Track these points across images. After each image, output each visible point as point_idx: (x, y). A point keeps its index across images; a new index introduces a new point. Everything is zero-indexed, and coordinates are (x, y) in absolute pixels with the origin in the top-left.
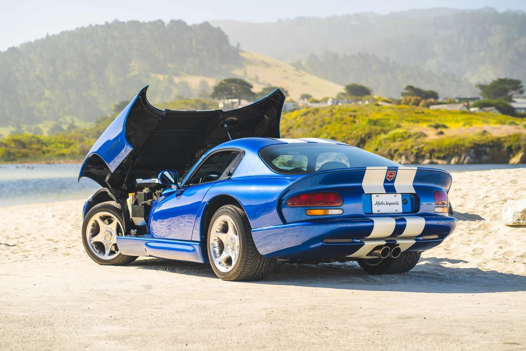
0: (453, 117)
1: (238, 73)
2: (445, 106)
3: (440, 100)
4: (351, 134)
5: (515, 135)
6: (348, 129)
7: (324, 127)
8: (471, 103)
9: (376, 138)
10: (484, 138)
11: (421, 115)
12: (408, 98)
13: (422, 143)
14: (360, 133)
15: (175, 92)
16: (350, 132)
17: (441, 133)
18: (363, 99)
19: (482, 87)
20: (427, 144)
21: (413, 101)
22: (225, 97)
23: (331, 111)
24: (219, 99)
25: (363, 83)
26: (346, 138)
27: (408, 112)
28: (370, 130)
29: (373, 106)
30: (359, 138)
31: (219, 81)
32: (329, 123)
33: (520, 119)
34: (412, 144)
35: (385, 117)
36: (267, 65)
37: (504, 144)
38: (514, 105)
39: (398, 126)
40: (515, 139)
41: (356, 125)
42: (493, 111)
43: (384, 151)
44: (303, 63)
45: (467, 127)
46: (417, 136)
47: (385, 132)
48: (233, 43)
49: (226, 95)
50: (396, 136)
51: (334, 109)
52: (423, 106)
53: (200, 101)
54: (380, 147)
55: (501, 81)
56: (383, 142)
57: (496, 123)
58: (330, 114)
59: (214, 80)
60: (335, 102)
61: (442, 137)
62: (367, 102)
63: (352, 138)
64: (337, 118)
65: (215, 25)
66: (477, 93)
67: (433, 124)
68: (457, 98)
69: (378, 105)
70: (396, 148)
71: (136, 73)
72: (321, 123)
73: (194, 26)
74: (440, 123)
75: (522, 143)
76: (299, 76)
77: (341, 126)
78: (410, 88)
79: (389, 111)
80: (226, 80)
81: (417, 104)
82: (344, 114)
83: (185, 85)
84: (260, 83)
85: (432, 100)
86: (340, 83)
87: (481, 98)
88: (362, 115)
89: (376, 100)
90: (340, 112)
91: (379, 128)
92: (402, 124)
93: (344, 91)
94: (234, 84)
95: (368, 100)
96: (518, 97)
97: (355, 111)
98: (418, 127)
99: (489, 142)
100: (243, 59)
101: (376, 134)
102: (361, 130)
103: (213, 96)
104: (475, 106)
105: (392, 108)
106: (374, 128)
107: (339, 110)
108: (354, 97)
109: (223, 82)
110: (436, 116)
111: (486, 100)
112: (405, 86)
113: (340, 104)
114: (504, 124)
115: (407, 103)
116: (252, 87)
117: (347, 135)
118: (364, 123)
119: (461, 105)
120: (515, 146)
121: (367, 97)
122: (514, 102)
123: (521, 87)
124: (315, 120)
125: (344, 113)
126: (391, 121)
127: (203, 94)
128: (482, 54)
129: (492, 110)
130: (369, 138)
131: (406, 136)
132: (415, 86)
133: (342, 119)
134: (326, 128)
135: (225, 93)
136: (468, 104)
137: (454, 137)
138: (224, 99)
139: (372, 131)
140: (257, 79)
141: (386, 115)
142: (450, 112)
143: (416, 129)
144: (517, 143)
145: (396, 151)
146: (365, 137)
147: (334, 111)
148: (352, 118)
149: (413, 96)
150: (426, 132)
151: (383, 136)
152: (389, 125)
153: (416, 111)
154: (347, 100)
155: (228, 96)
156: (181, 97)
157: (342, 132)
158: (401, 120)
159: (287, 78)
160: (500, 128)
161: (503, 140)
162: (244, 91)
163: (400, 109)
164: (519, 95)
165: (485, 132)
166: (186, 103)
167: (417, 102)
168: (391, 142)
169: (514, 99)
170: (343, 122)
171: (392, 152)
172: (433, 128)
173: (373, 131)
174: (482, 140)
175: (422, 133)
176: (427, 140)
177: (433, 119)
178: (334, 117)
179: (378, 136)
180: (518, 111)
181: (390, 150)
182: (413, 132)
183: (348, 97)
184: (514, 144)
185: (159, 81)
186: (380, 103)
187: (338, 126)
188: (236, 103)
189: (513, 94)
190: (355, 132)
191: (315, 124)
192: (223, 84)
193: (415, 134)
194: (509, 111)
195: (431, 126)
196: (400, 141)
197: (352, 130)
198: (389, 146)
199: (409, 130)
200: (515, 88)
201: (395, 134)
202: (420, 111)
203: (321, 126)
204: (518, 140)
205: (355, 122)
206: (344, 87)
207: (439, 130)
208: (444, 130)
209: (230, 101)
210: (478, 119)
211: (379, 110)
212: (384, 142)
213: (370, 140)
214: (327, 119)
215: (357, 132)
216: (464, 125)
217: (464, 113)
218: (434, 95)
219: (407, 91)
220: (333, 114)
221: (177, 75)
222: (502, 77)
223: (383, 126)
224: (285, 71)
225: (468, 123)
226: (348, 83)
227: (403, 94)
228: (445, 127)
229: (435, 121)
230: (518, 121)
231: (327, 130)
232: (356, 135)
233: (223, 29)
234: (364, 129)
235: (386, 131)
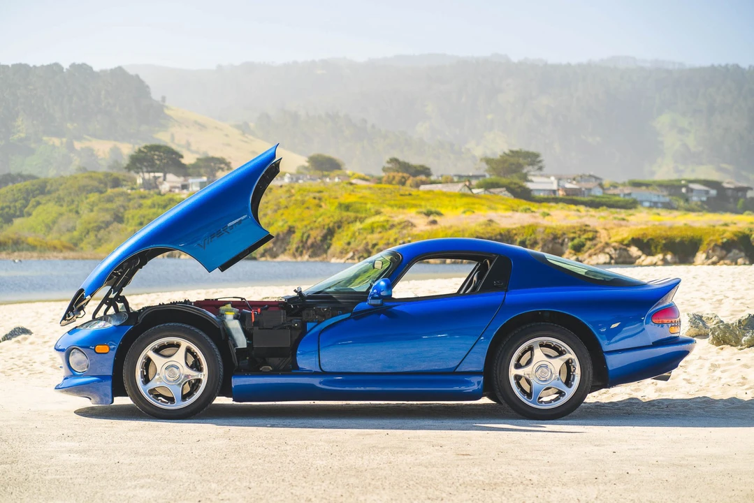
0: (450, 201)
1: (163, 138)
2: (440, 186)
3: (433, 178)
4: (315, 222)
5: (530, 226)
6: (311, 215)
7: (280, 212)
8: (474, 182)
9: (348, 228)
10: (489, 229)
11: (408, 197)
12: (392, 174)
13: (409, 236)
14: (327, 221)
15: (77, 162)
16: (314, 219)
17: (434, 222)
18: (332, 174)
19: (488, 161)
20: (415, 237)
21: (397, 179)
22: (145, 169)
23: (289, 191)
24: (138, 173)
25: (331, 153)
26: (309, 228)
27: (391, 194)
28: (340, 218)
29: (345, 185)
30: (326, 227)
31: (137, 148)
32: (286, 207)
33: (537, 205)
34: (397, 236)
35: (362, 200)
36: (202, 127)
37: (516, 237)
38: (530, 185)
39: (378, 213)
40: (531, 231)
41: (322, 210)
42: (503, 193)
43: (358, 245)
44: (252, 125)
45: (468, 214)
46: (402, 225)
47: (362, 220)
48: (156, 95)
49: (146, 167)
50: (375, 225)
51: (293, 188)
52: (411, 186)
53: (112, 175)
54: (353, 240)
55: (515, 154)
56: (357, 234)
57: (506, 210)
58: (288, 195)
59: (131, 146)
60: (295, 179)
61: (435, 227)
62: (337, 180)
63: (317, 228)
64: (296, 200)
65: (132, 72)
66: (483, 169)
67: (424, 210)
68: (455, 176)
69: (351, 184)
70: (374, 242)
71: (23, 135)
72: (276, 207)
73: (103, 72)
74: (433, 209)
75: (539, 237)
76: (246, 142)
77: (302, 212)
78: (394, 160)
79: (367, 193)
80: (146, 147)
81: (403, 183)
82: (306, 196)
83: (90, 152)
84: (193, 152)
85: (423, 178)
86: (301, 153)
87: (488, 176)
88: (330, 196)
89: (349, 177)
90: (301, 192)
91: (352, 215)
92: (382, 210)
93: (307, 164)
94: (157, 153)
95: (338, 176)
96: (534, 176)
97: (320, 192)
98: (404, 213)
99: (496, 236)
100: (168, 118)
101: (349, 223)
102: (329, 218)
103: (129, 168)
104: (479, 186)
105: (370, 188)
106: (345, 214)
107: (300, 190)
108: (319, 173)
109: (142, 149)
110: (428, 200)
111: (494, 178)
112: (387, 158)
113: (301, 181)
114: (517, 211)
115: (390, 183)
116: (182, 157)
117: (309, 224)
118: (333, 208)
119: (461, 185)
120: (530, 240)
121: (338, 172)
122: (531, 181)
123: (540, 162)
124: (267, 203)
125: (305, 193)
126: (369, 206)
127: (116, 165)
128: (489, 117)
129: (501, 192)
130: (339, 227)
131: (388, 227)
132: (401, 159)
133: (303, 202)
134: (282, 214)
135: (145, 164)
136: (470, 184)
137: (451, 227)
138: (143, 172)
139: (342, 218)
140: (188, 146)
141: (361, 197)
142: (444, 194)
143: (400, 216)
144: (533, 236)
145: (374, 245)
146: (333, 227)
147: (293, 191)
148: (317, 201)
149: (398, 172)
150: (414, 221)
151: (358, 225)
152: (366, 211)
153: (402, 192)
154: (310, 176)
155: (149, 169)
156: (83, 169)
157: (303, 220)
158: (382, 203)
159: (229, 145)
160: (510, 217)
161: (514, 232)
162: (170, 162)
163: (380, 189)
164: (538, 173)
165: (491, 221)
166: (91, 177)
167: (403, 180)
168: (368, 234)
169: (530, 178)
170: (305, 206)
171: (370, 247)
172: (423, 216)
173: (344, 219)
174: (488, 233)
175: (409, 222)
176: (415, 231)
177: (423, 203)
178: (293, 198)
179: (351, 225)
180: (536, 194)
181: (367, 244)
182: (396, 220)
183: (312, 172)
184: (529, 238)
185: (54, 146)
186: (354, 181)
187: (298, 211)
188: (159, 177)
189: (528, 172)
190: (320, 219)
191: (267, 208)
192: (143, 152)
193: (400, 224)
194: (524, 194)
195: (421, 213)
196: (380, 232)
197: (317, 218)
198: (365, 238)
199: (391, 217)
200: (532, 164)
201: (373, 223)
202: (407, 193)
203: (276, 211)
204: (534, 232)
205: (321, 206)
206: (307, 159)
207: (432, 218)
208: (437, 218)
209: (152, 174)
210: (483, 205)
211: (353, 191)
212: (359, 233)
213: (340, 230)
214: (283, 201)
215: (323, 220)
216: (464, 212)
217: (464, 195)
218: (425, 171)
219: (390, 166)
220: (292, 196)
221: (79, 138)
222: (515, 149)
223: (357, 211)
224: (227, 135)
225: (469, 209)
226: (312, 153)
227: (384, 170)
228: (439, 214)
229: (425, 206)
230: (534, 206)
231: (284, 217)
232: (322, 223)
233: (142, 77)
234: (332, 216)
235: (361, 218)
